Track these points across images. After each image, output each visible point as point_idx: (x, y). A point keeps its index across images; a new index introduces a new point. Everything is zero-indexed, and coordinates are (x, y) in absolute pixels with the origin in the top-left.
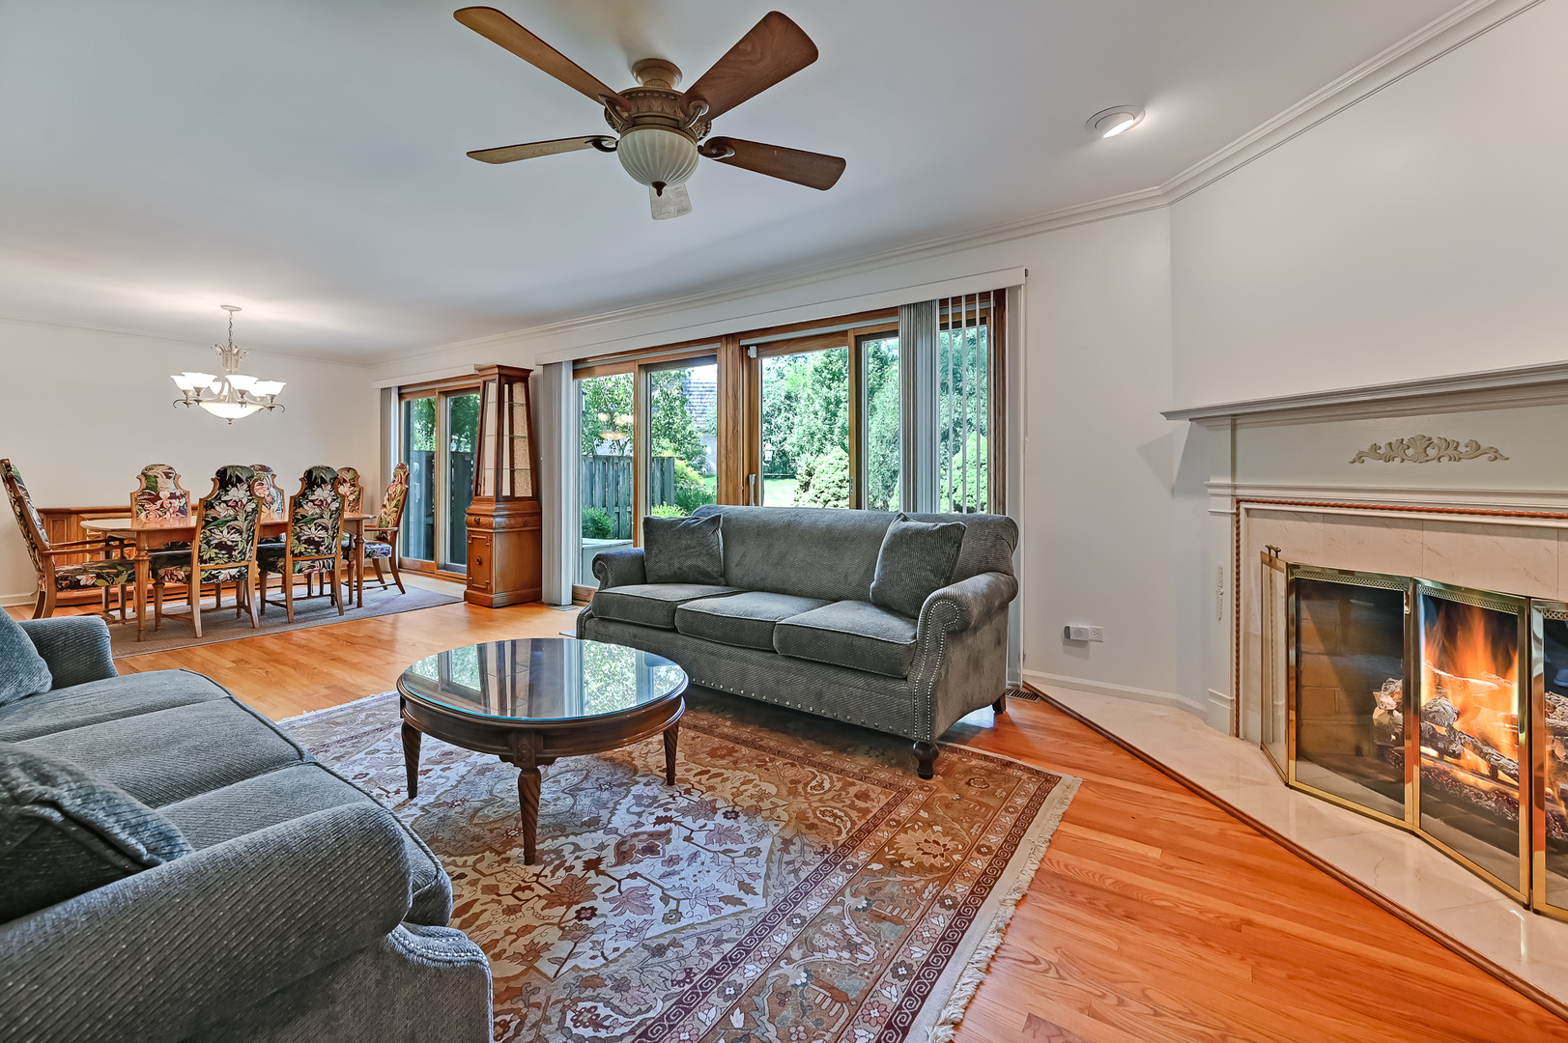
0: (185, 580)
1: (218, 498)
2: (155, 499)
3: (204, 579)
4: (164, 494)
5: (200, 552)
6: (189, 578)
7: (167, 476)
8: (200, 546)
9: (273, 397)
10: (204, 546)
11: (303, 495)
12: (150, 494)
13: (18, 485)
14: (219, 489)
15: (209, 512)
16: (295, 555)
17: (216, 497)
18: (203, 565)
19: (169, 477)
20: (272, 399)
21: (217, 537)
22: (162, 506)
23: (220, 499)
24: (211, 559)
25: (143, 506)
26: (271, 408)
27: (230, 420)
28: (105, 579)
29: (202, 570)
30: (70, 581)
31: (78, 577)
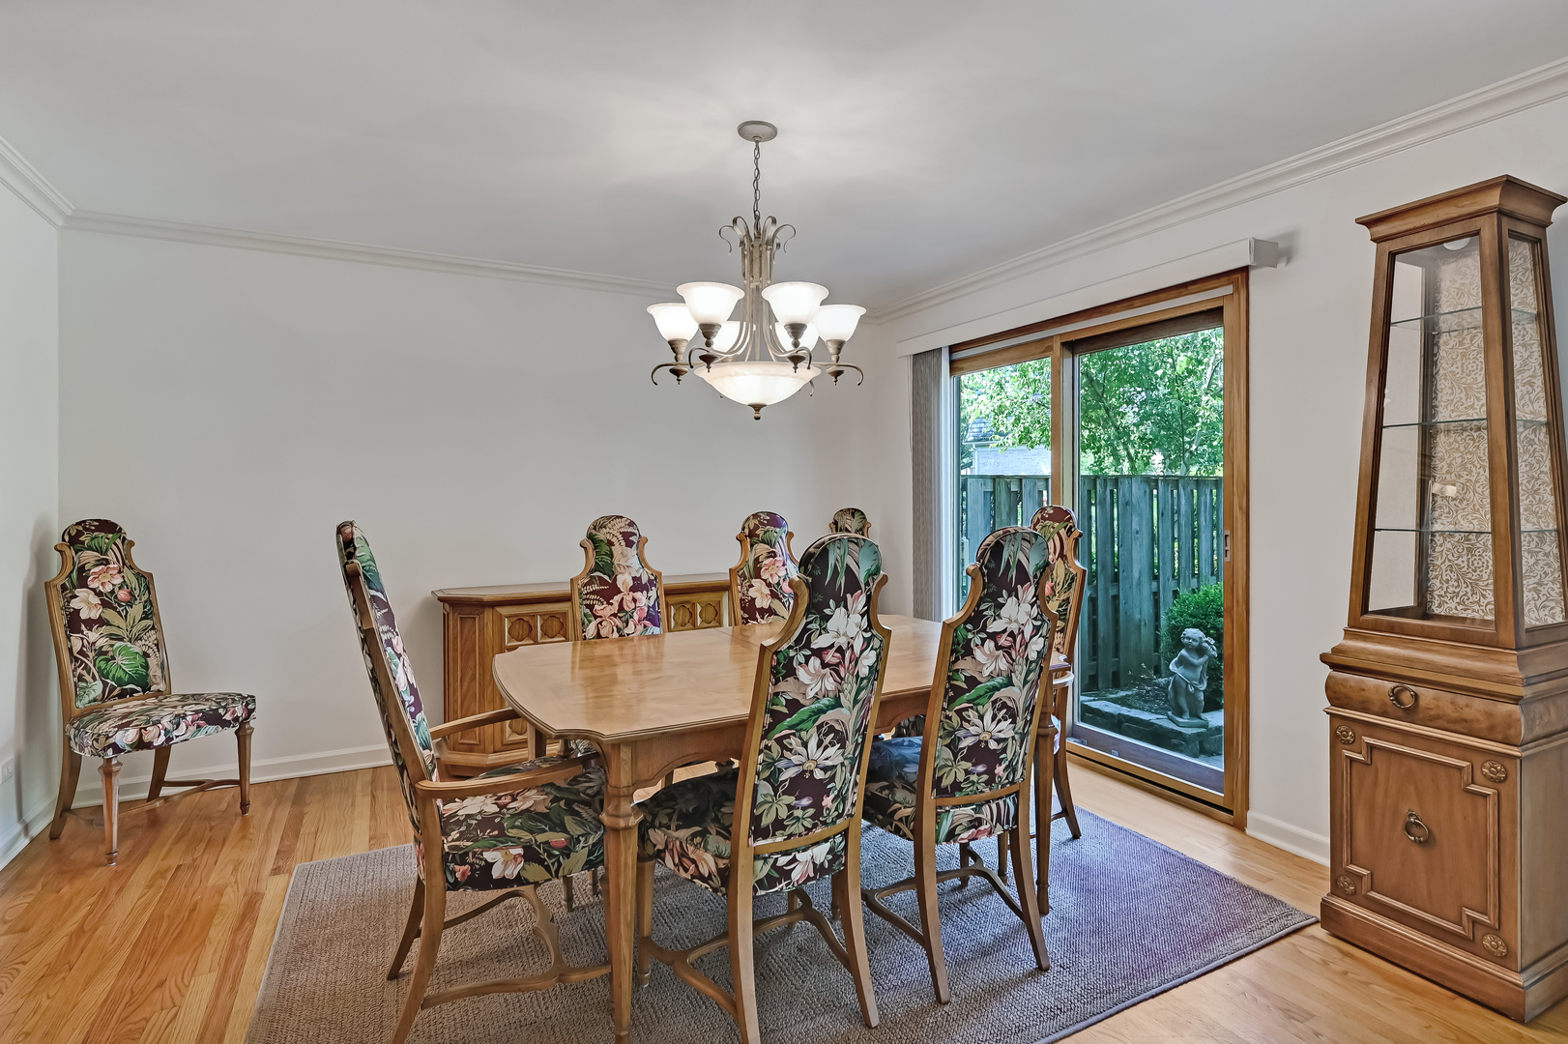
0: (717, 882)
1: (804, 641)
2: (610, 592)
3: (760, 882)
4: (624, 580)
5: (754, 805)
6: (727, 876)
7: (628, 540)
8: (756, 787)
9: (840, 344)
10: (765, 789)
11: (975, 619)
12: (602, 582)
13: (368, 593)
14: (808, 612)
15: (782, 686)
16: (942, 792)
17: (798, 641)
18: (761, 842)
19: (630, 544)
20: (839, 350)
21: (795, 759)
22: (621, 608)
23: (808, 645)
24: (779, 825)
25: (591, 607)
26: (837, 374)
27: (757, 407)
28: (541, 862)
29: (757, 857)
30: (472, 865)
31: (489, 856)
